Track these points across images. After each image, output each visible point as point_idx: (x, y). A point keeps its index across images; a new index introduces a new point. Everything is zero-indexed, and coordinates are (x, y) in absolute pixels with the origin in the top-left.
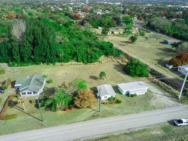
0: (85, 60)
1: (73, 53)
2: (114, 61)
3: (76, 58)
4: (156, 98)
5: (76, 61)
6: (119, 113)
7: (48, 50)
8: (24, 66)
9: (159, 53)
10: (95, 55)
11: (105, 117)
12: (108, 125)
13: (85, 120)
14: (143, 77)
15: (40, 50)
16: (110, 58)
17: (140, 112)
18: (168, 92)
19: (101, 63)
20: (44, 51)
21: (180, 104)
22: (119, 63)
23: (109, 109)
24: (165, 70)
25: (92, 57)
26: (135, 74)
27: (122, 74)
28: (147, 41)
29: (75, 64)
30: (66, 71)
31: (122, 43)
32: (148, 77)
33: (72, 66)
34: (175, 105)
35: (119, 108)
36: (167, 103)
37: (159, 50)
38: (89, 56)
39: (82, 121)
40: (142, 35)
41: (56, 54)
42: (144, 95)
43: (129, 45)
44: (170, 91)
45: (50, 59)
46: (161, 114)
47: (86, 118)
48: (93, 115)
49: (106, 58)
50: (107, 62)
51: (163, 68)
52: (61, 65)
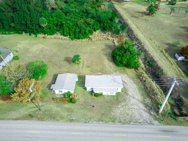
0: (72, 34)
1: (59, 24)
2: (109, 40)
3: (61, 31)
4: (127, 104)
5: (61, 35)
6: (62, 118)
7: (28, 17)
8: (5, 34)
9: (178, 34)
10: (85, 30)
11: (42, 120)
12: (38, 132)
13: (16, 119)
14: (130, 68)
15: (19, 17)
16: (107, 34)
17: (90, 122)
18: (151, 98)
19: (91, 40)
20: (23, 18)
21: (156, 122)
22: (114, 42)
23: (55, 108)
24: (170, 62)
25: (80, 32)
26: (121, 62)
27: (107, 60)
28: (172, 14)
29: (59, 38)
30: (44, 47)
31: (137, 15)
32: (138, 70)
33: (55, 40)
34: (147, 122)
35: (69, 110)
36: (137, 116)
37: (182, 29)
38: (78, 30)
39: (13, 119)
40: (171, 5)
41: (37, 23)
42: (113, 96)
43: (145, 17)
44: (153, 97)
45: (31, 29)
46: (117, 132)
47: (20, 116)
48: (31, 113)
49: (103, 34)
50: (100, 40)
51: (169, 58)
52: (43, 38)
